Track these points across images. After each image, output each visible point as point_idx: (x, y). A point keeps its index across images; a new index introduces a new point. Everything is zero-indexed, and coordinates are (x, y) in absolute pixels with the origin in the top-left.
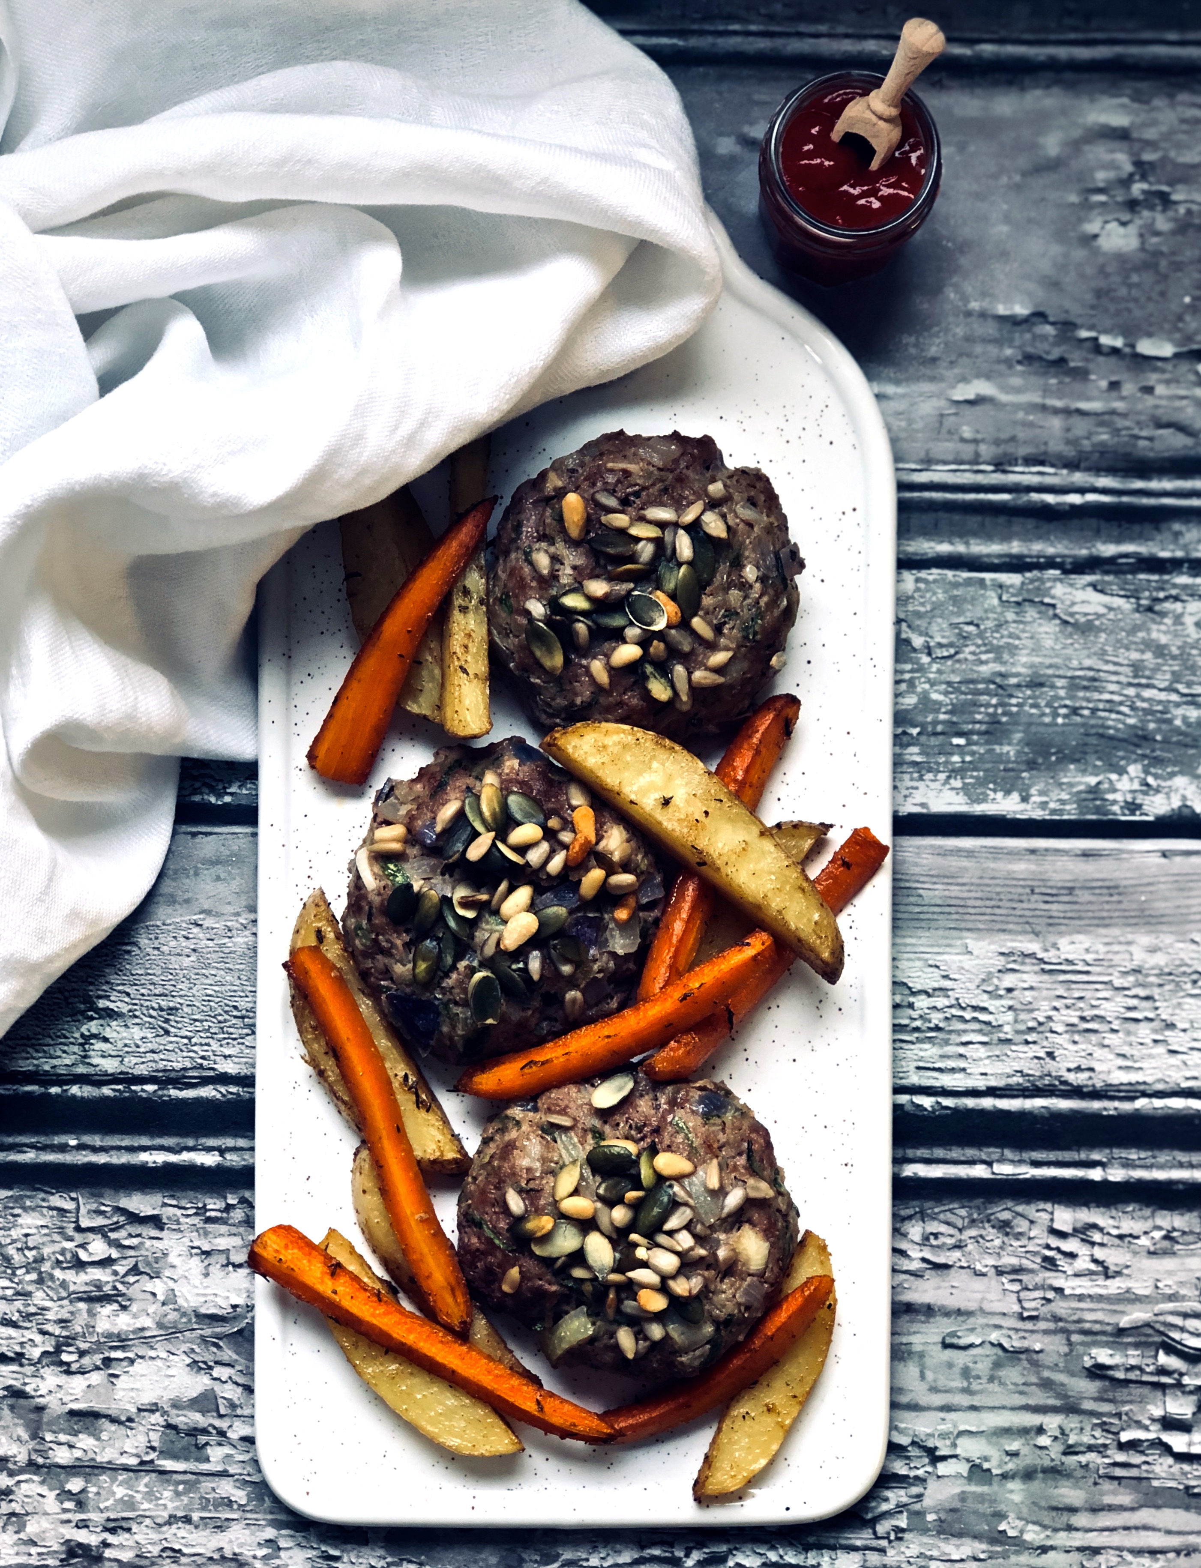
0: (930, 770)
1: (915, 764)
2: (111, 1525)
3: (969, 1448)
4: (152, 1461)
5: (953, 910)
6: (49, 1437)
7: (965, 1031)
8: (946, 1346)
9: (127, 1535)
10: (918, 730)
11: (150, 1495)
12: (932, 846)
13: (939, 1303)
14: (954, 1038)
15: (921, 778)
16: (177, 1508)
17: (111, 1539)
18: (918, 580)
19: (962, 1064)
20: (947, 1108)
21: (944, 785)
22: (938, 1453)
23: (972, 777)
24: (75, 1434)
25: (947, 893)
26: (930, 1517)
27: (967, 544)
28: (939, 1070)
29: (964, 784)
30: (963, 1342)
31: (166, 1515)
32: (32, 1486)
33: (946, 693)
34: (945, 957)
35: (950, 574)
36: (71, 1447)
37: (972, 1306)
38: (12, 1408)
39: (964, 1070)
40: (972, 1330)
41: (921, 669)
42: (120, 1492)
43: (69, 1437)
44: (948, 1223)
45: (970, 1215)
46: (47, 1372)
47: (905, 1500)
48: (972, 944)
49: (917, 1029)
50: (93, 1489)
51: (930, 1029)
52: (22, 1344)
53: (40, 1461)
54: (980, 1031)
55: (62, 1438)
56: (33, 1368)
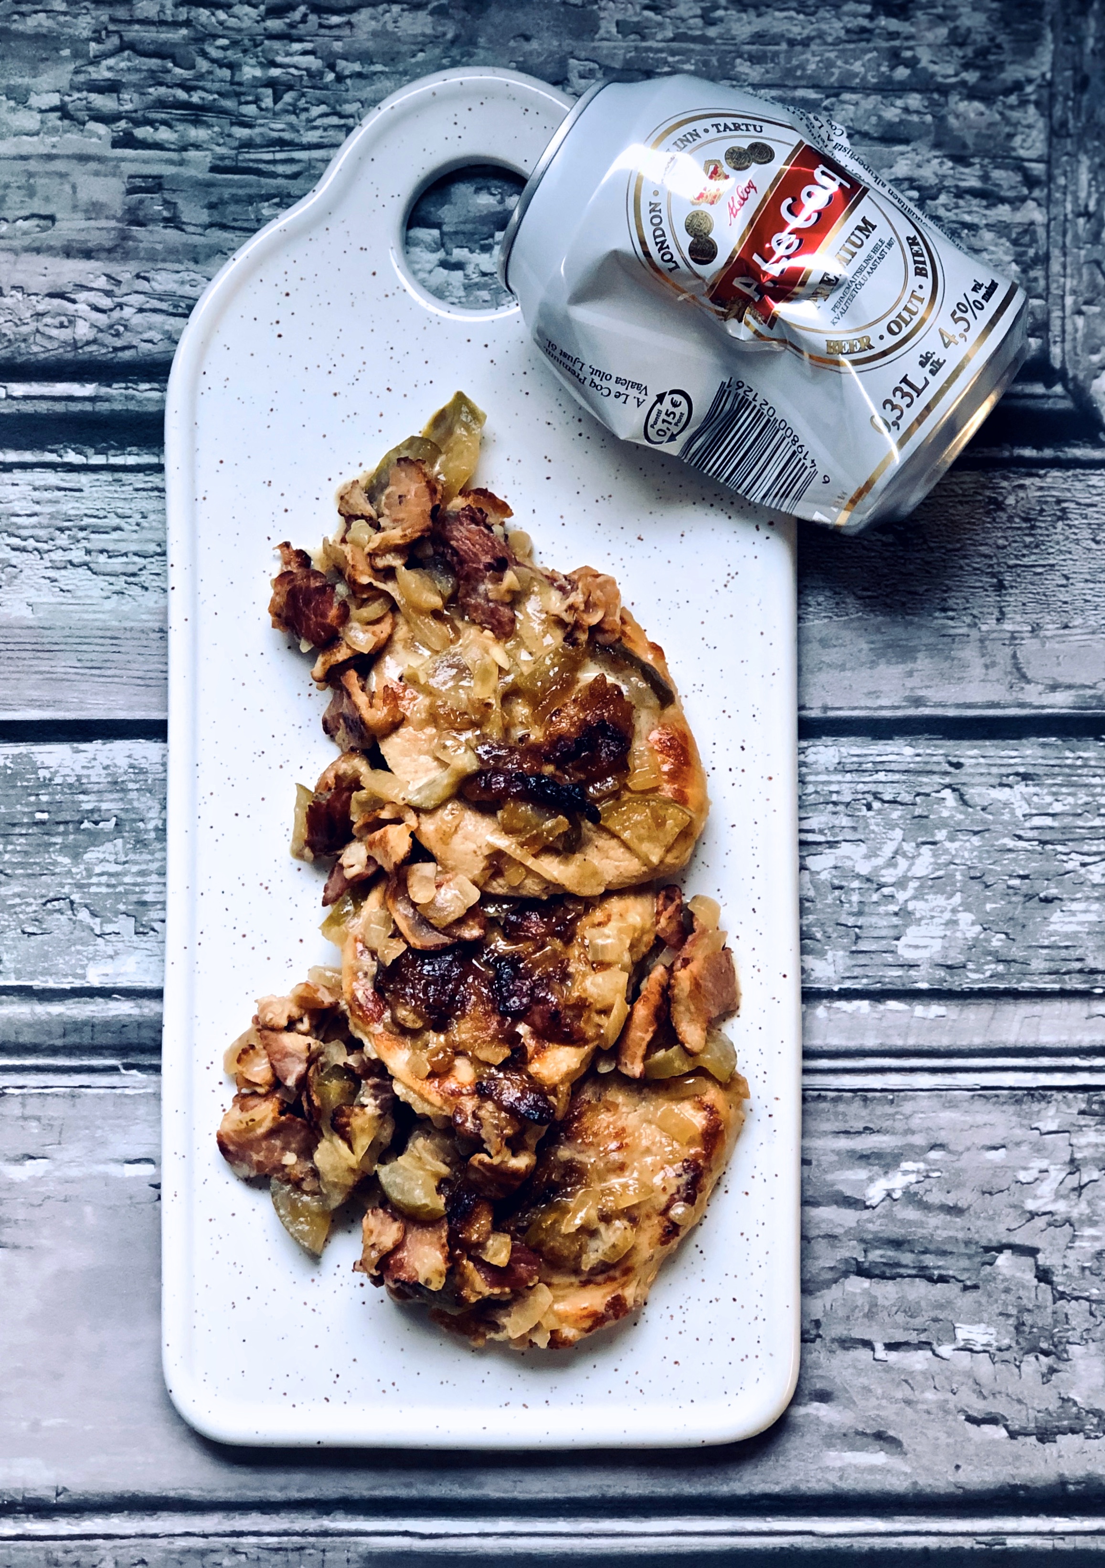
0: (71, 786)
1: (83, 793)
2: (865, 36)
3: (29, 120)
4: (827, 97)
5: (48, 647)
6: (929, 118)
7: (34, 527)
8: (52, 218)
9: (849, 26)
10: (83, 826)
11: (829, 64)
12: (68, 710)
13: (58, 259)
14: (45, 521)
15: (79, 778)
16: (803, 53)
17: (865, 23)
18: (83, 977)
19: (37, 495)
20: (52, 451)
21: (57, 772)
22: (58, 114)
23: (28, 780)
24: (901, 122)
25: (53, 663)
26: (66, 52)
27: (33, 1013)
28: (60, 489)
29: (36, 773)
30: (34, 222)
31: (814, 47)
32: (943, 72)
33: (55, 863)
34: (54, 600)
35: (51, 984)
36: (906, 110)
37: (26, 257)
38: (965, 146)
39: (35, 489)
40: (25, 233)
41: (80, 886)
42: (857, 67)
43: (909, 118)
44: (50, 337)
45: (28, 347)
46: (933, 181)
47: (91, 69)
48: (27, 612)
49: (82, 529)
50: (884, 69)
51: (69, 529)
52: (957, 207)
53: (936, 96)
54: (19, 527)
55: (915, 118)
56: (946, 183)
